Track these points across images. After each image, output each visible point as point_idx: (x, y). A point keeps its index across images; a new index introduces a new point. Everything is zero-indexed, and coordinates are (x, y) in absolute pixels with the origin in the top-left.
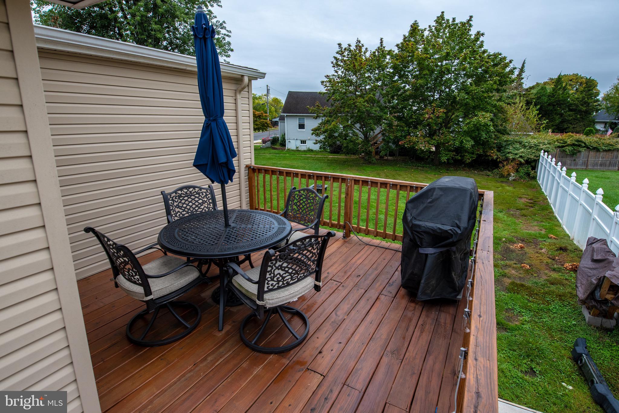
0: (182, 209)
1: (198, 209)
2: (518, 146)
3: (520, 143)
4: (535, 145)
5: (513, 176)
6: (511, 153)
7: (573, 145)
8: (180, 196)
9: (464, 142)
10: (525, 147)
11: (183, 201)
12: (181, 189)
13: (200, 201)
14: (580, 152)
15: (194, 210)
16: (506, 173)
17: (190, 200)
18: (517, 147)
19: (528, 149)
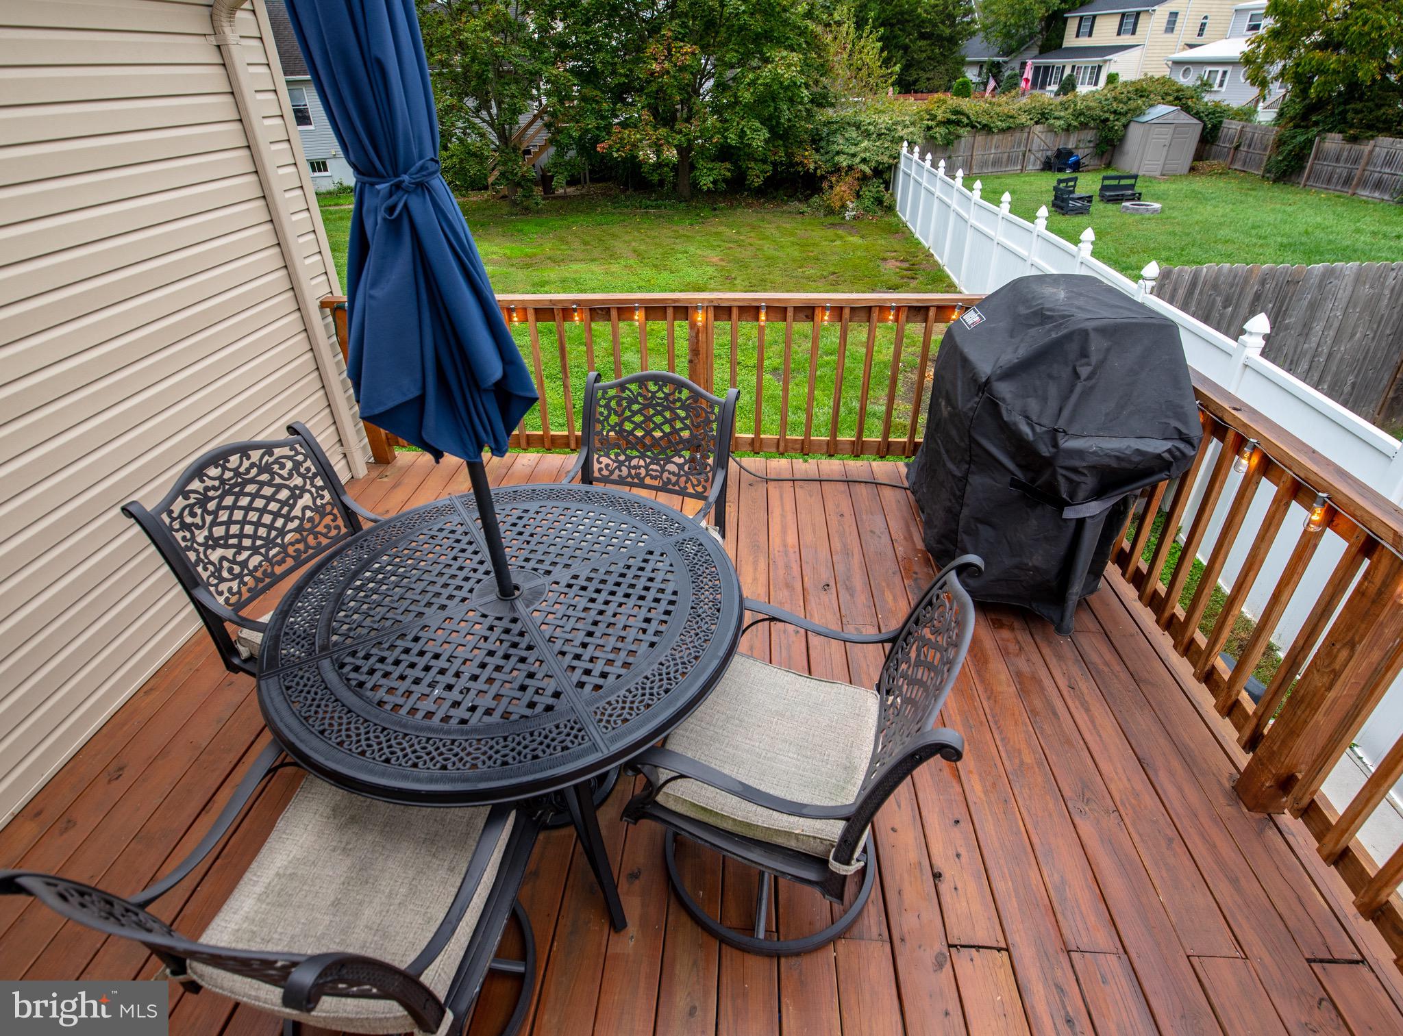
0: (232, 546)
1: (285, 525)
2: (852, 133)
3: (858, 126)
4: (889, 130)
5: (853, 210)
6: (844, 153)
7: (949, 122)
8: (204, 501)
9: (748, 132)
10: (867, 135)
11: (223, 516)
12: (198, 471)
13: (284, 494)
14: (958, 137)
15: (274, 533)
16: (838, 204)
17: (244, 501)
18: (852, 139)
19: (875, 141)
